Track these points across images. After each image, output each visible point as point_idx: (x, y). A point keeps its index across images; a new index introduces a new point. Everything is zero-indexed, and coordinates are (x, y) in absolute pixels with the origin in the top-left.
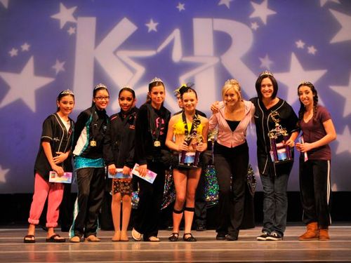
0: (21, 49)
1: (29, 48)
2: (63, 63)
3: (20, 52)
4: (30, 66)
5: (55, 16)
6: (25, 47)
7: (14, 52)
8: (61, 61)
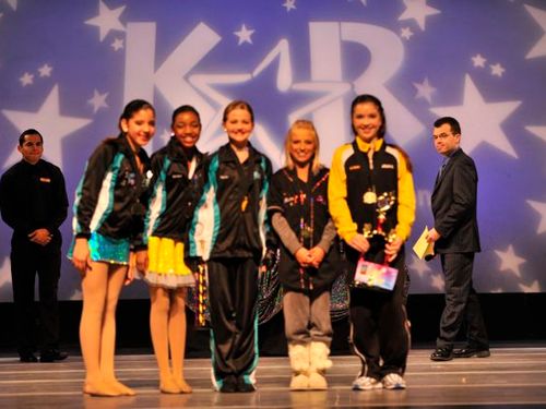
0: (39, 73)
1: (51, 72)
2: (105, 95)
3: (37, 78)
4: (53, 100)
5: (92, 22)
6: (45, 71)
7: (27, 79)
8: (101, 93)
